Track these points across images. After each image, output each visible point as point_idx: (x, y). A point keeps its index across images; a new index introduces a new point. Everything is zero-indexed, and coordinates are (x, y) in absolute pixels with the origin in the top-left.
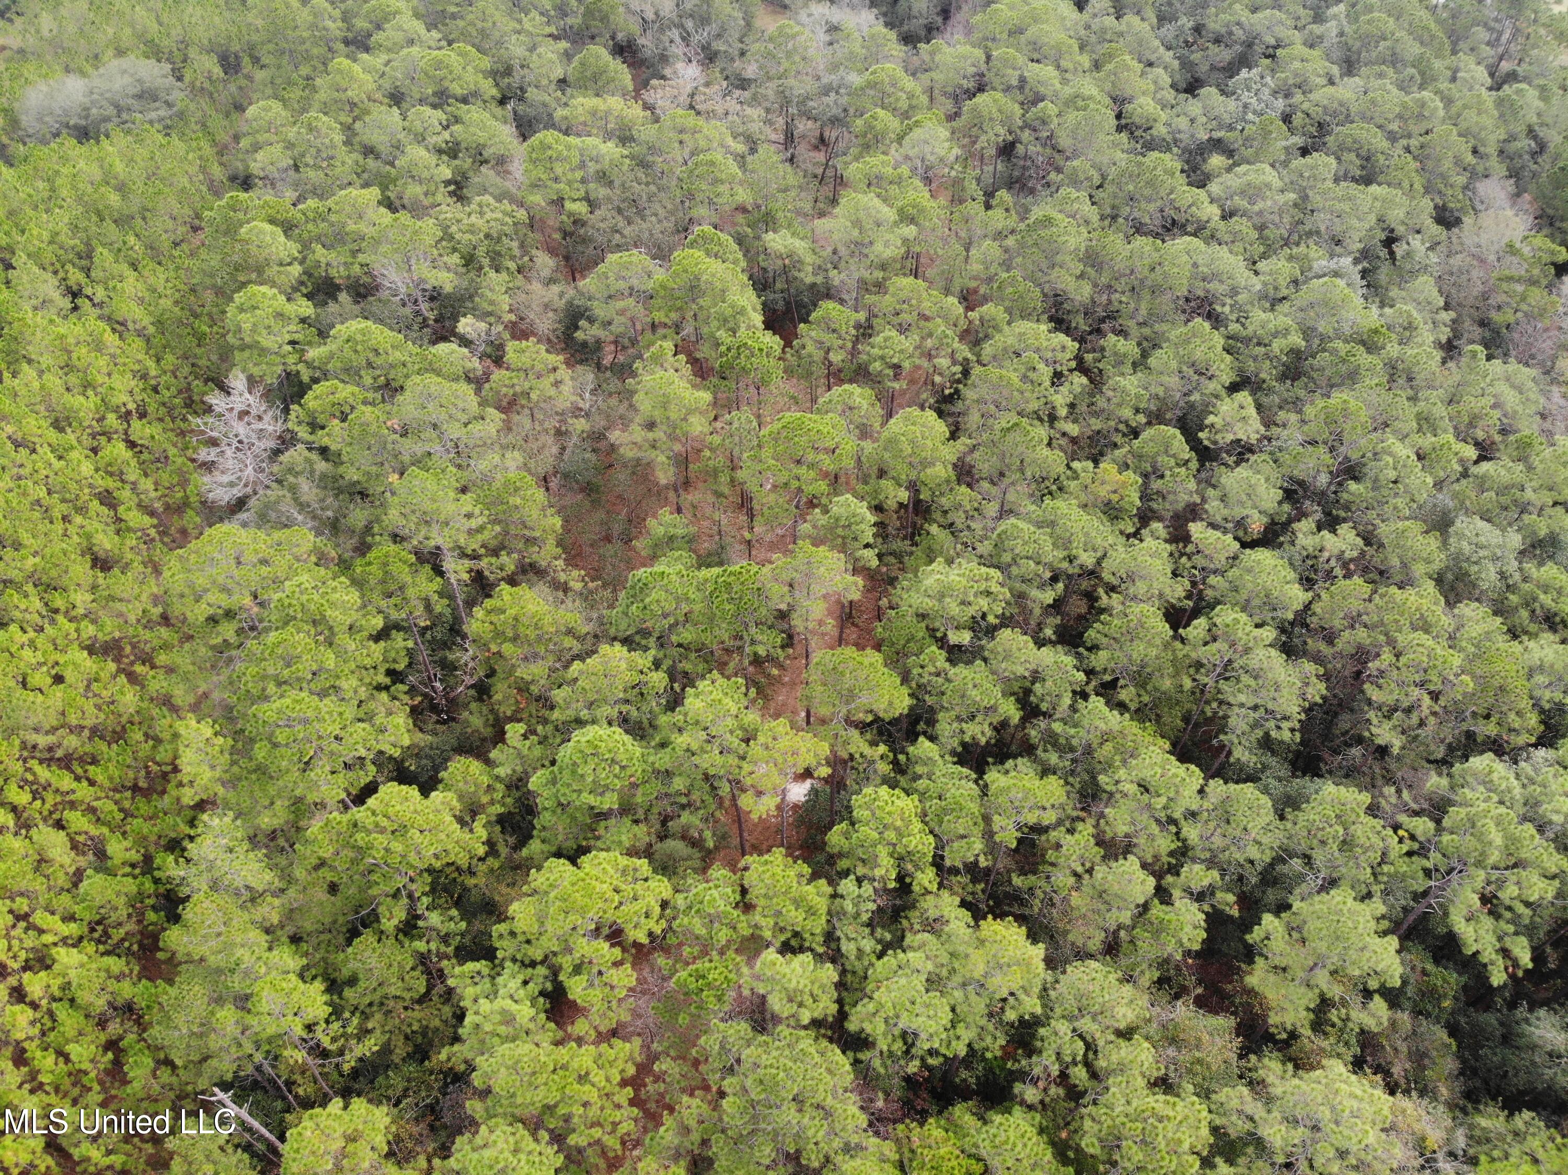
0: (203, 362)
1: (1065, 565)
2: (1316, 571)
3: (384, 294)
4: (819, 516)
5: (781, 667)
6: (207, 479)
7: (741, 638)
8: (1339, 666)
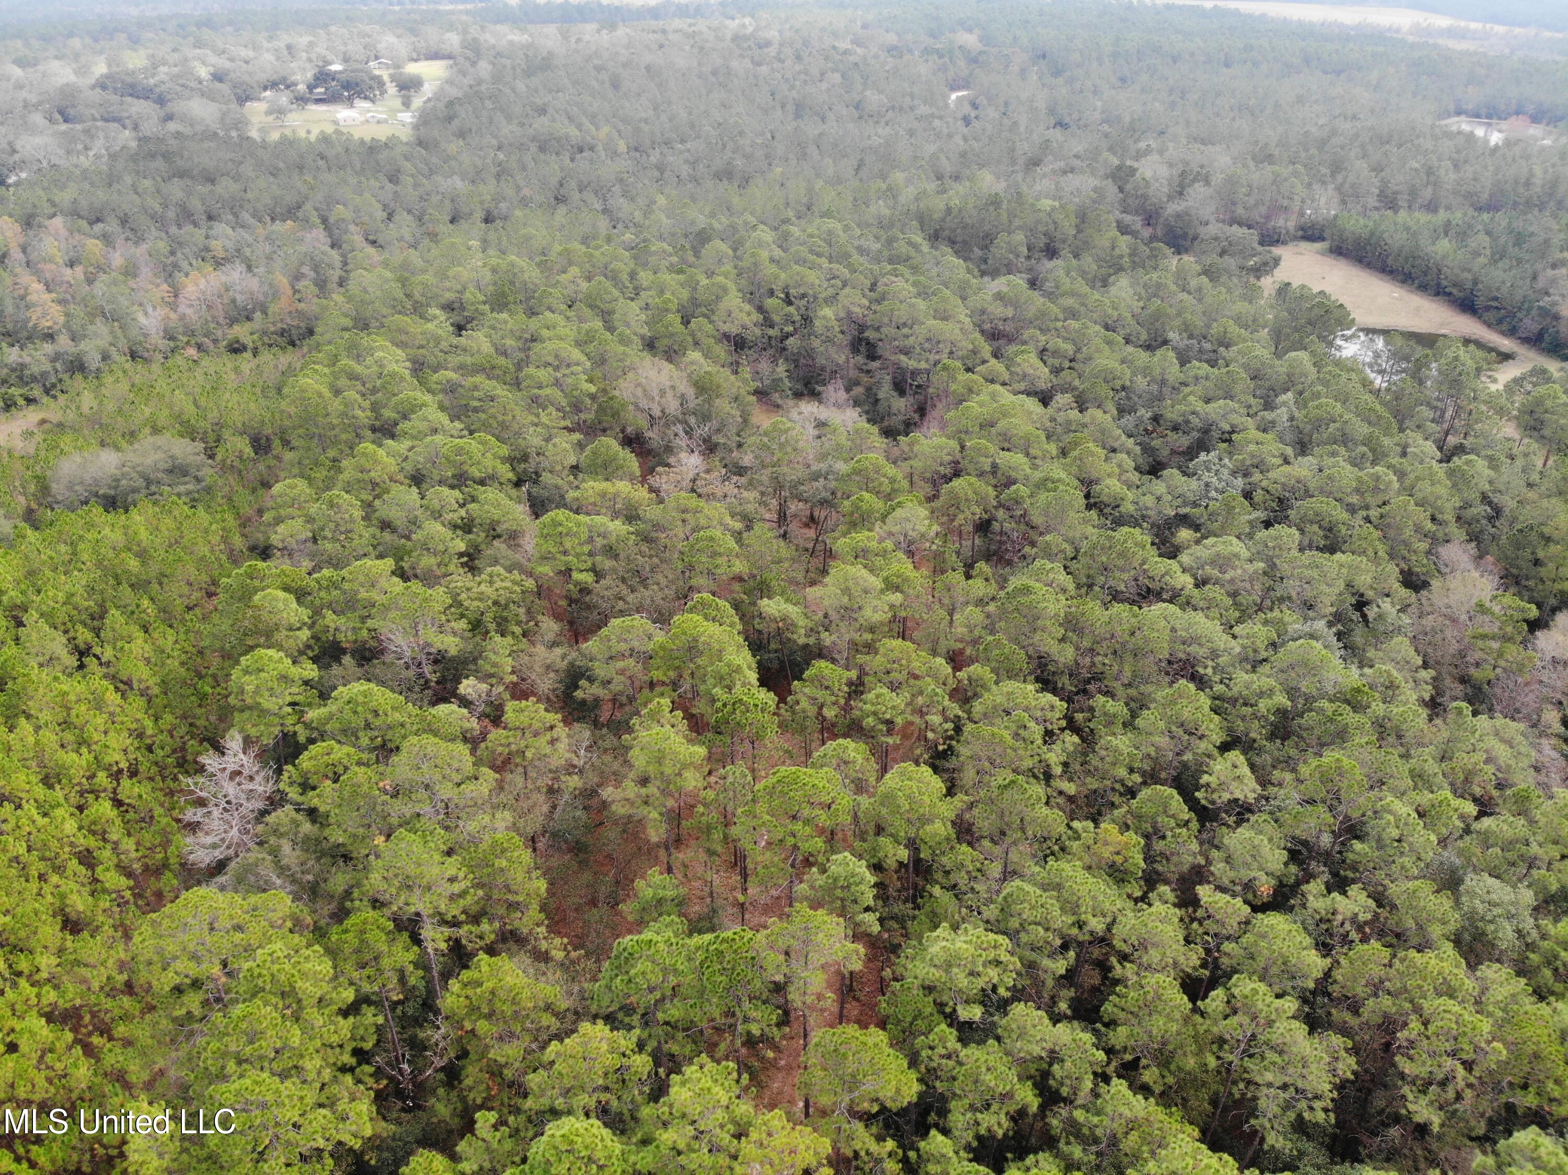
0: (201, 722)
1: (1075, 931)
2: (1331, 935)
3: (389, 658)
4: (817, 876)
5: (776, 1048)
6: (189, 840)
7: (734, 1015)
8: (1367, 1037)
